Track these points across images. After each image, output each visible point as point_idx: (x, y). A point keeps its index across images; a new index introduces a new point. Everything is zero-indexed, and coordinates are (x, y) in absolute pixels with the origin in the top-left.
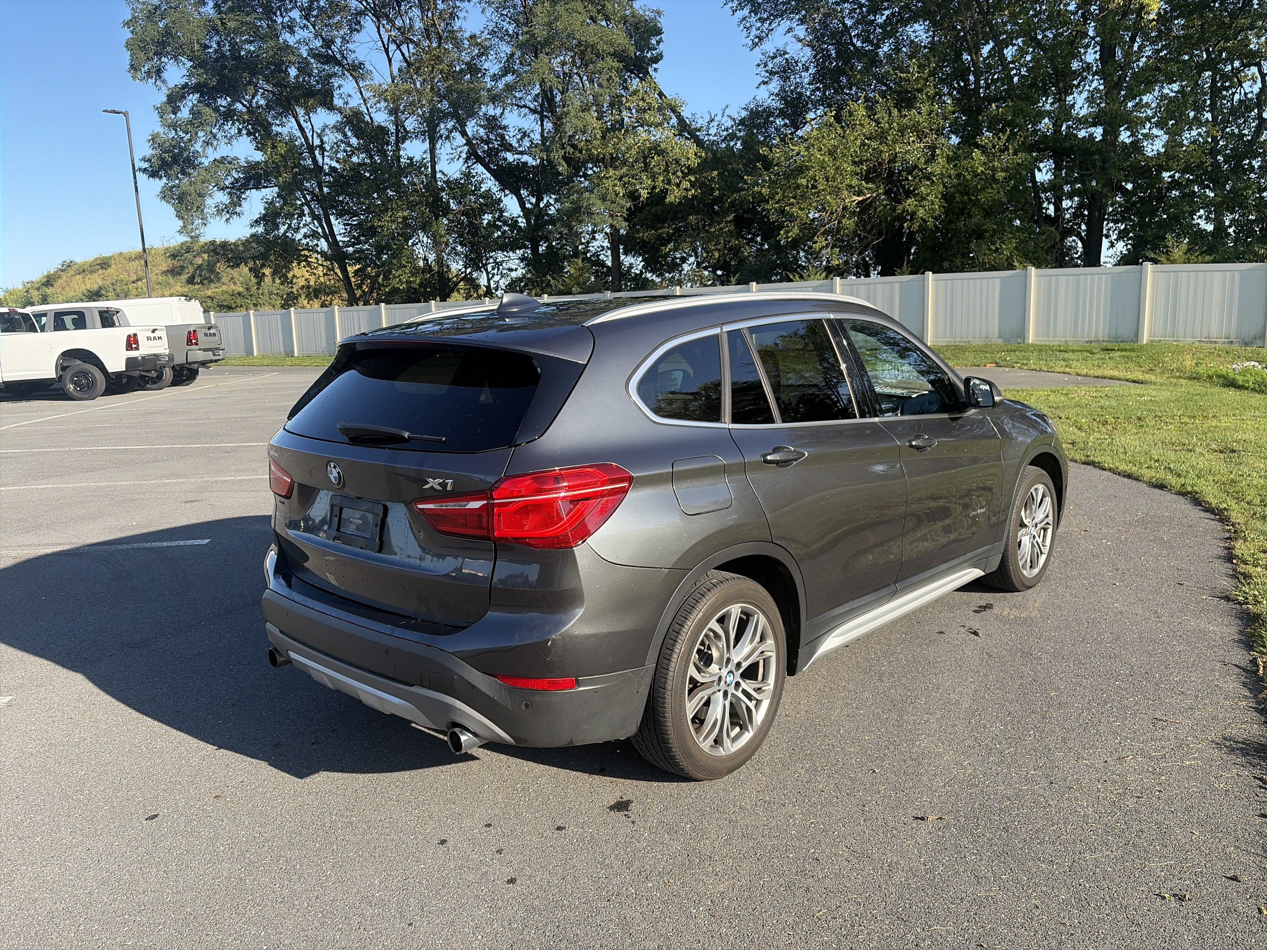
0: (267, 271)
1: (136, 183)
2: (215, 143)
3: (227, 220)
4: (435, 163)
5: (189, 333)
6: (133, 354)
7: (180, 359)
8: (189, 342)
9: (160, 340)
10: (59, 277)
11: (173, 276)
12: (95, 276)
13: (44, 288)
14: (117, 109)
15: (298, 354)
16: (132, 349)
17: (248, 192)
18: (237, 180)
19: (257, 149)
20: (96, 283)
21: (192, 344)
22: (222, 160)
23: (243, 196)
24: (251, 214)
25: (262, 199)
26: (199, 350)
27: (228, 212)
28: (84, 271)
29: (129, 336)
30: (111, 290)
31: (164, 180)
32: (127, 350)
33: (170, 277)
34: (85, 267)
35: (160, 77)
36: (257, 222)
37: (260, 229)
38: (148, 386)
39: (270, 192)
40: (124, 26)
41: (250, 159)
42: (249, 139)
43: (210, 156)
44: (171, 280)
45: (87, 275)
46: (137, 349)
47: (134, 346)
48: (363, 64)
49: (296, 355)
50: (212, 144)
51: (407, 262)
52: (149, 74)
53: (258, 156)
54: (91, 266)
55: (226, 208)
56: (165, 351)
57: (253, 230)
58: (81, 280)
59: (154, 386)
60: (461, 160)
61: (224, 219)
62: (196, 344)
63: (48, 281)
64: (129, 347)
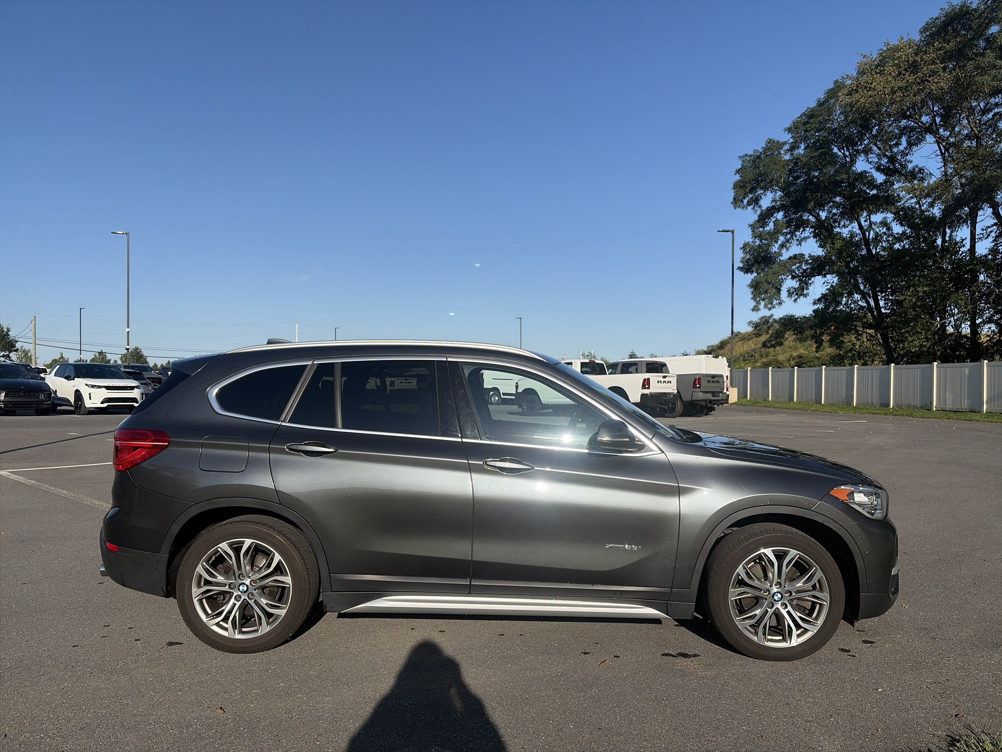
0: (825, 338)
1: (733, 277)
2: (788, 245)
3: (795, 300)
4: (975, 242)
5: (696, 379)
6: (646, 391)
7: (686, 397)
8: (694, 385)
9: (669, 384)
10: (728, 343)
11: (801, 342)
12: (750, 342)
13: (718, 350)
14: (726, 229)
15: (824, 402)
16: (645, 388)
17: (813, 279)
18: (805, 271)
19: (820, 246)
20: (750, 347)
21: (696, 387)
22: (795, 257)
23: (810, 282)
24: (814, 294)
25: (824, 283)
26: (701, 392)
27: (797, 294)
28: (744, 339)
29: (645, 380)
30: (758, 352)
31: (755, 274)
32: (642, 389)
33: (799, 343)
34: (745, 336)
35: (757, 204)
36: (819, 300)
37: (820, 306)
38: (666, 414)
39: (832, 279)
40: (736, 174)
41: (812, 254)
42: (815, 239)
43: (786, 255)
44: (799, 345)
45: (745, 341)
46: (649, 388)
47: (647, 386)
48: (923, 170)
49: (823, 403)
50: (786, 247)
51: (922, 329)
52: (749, 204)
53: (820, 252)
54: (749, 335)
55: (795, 291)
56: (673, 391)
57: (816, 307)
58: (742, 345)
59: (670, 415)
60: (990, 239)
61: (793, 299)
62: (699, 387)
63: (721, 346)
64: (644, 387)
